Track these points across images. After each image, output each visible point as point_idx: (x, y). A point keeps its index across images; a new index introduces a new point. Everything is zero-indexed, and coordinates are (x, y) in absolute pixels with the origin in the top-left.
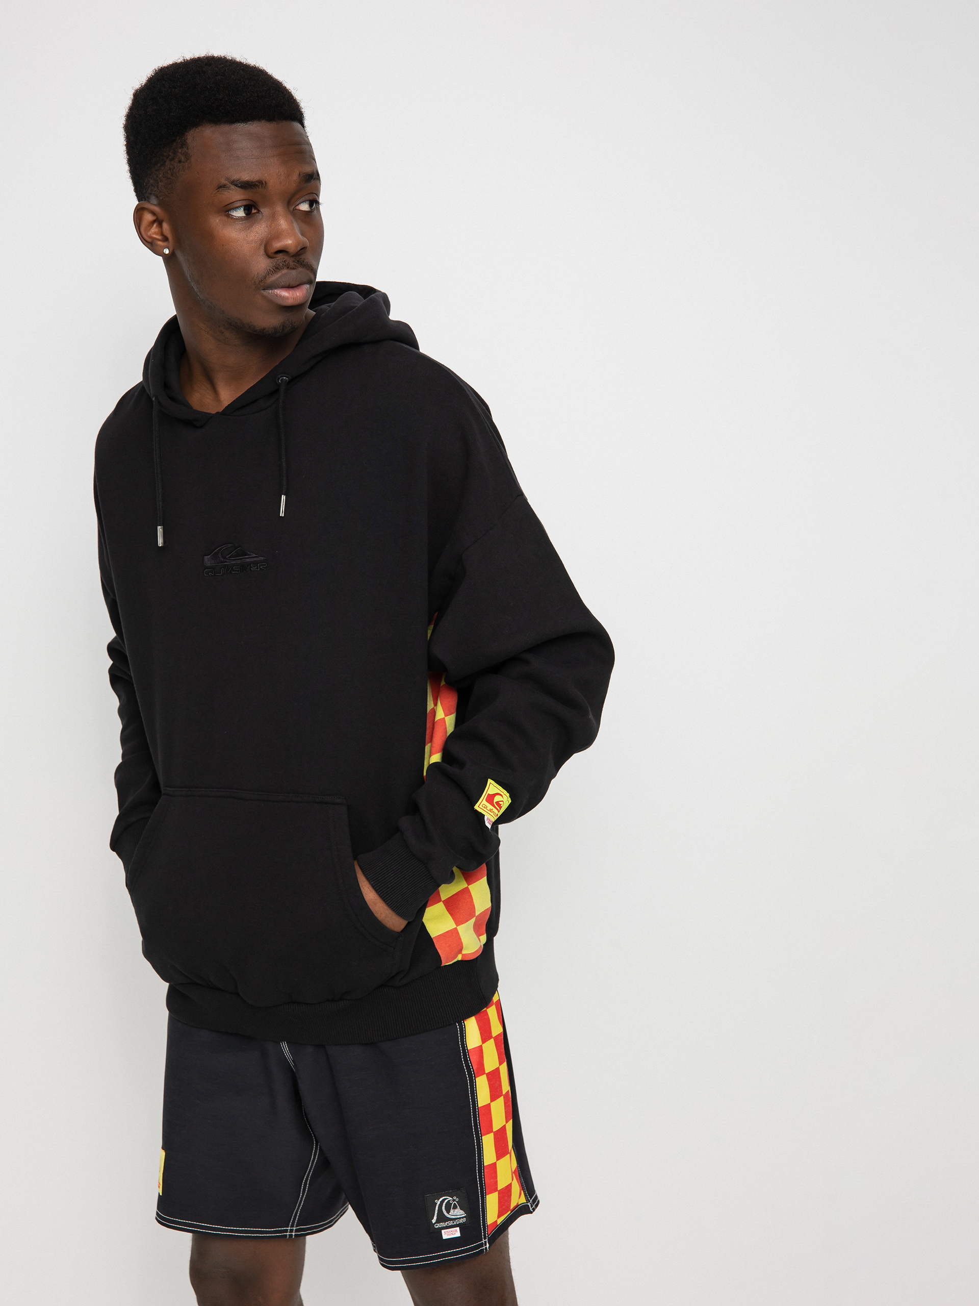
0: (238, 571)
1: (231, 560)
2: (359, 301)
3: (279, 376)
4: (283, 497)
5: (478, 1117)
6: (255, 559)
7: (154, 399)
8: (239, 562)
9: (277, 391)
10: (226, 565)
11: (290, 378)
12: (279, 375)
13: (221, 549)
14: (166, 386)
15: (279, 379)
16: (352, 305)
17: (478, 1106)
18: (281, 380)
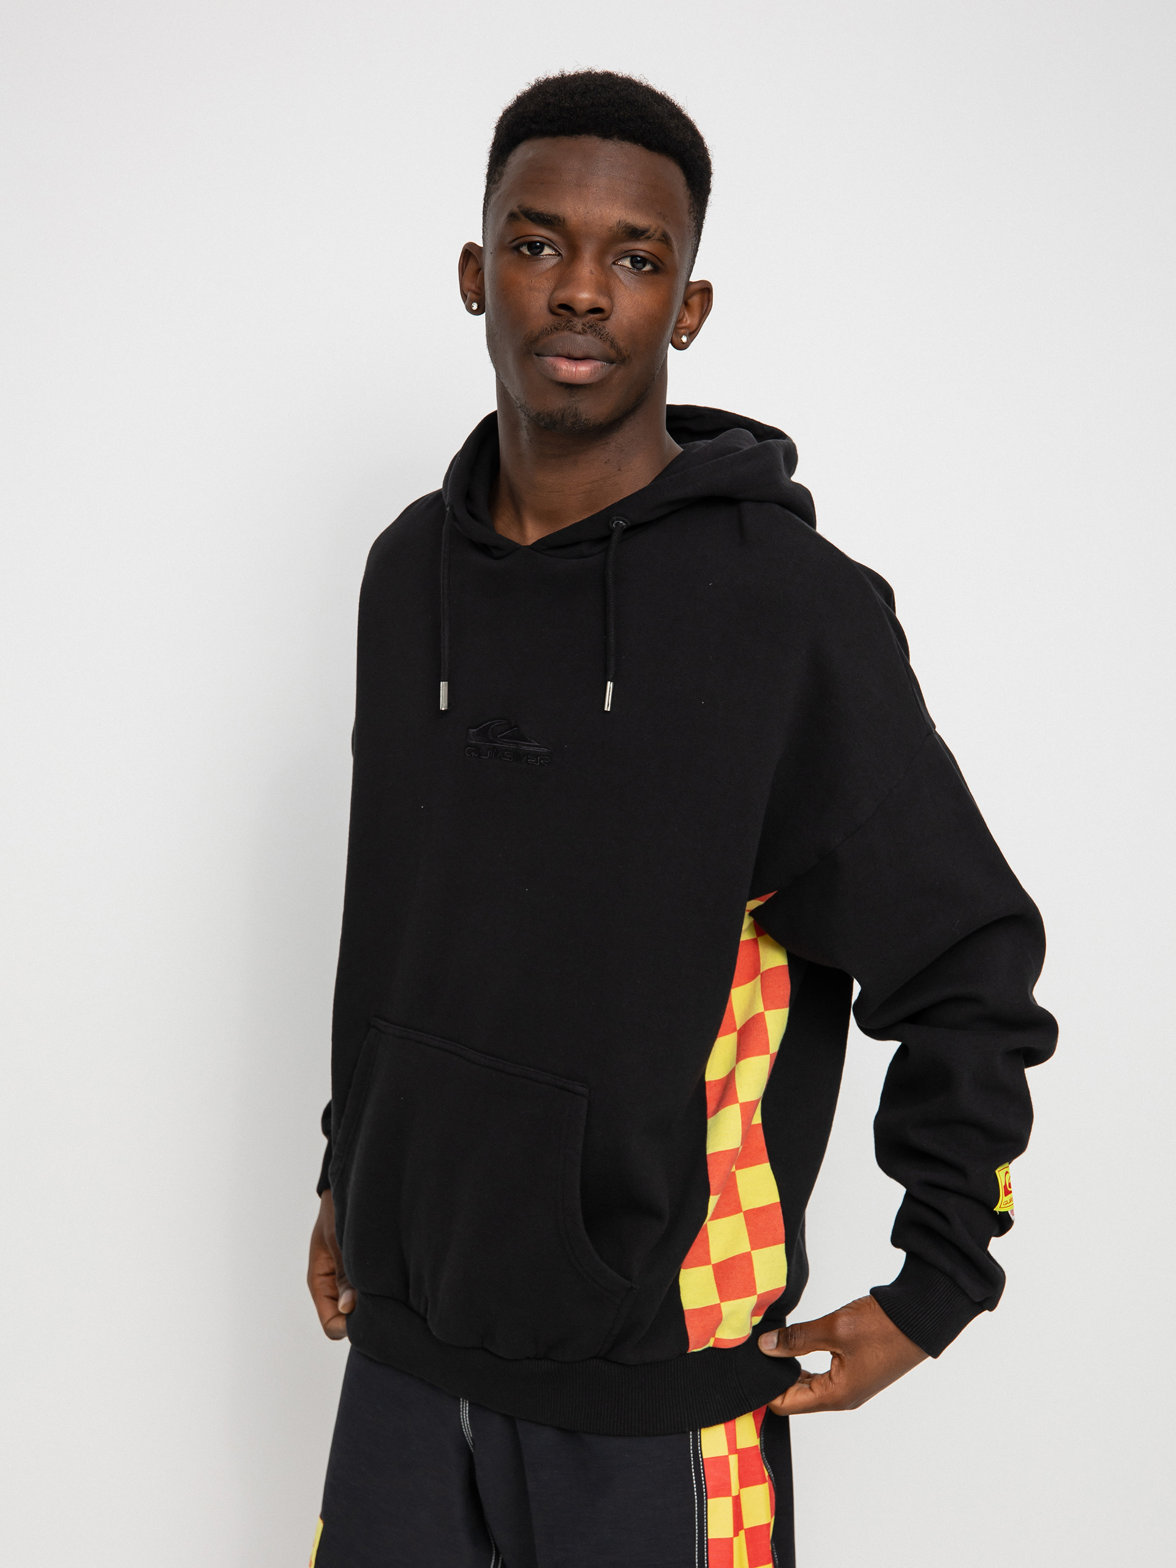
0: (510, 759)
1: (502, 741)
2: (749, 441)
3: (614, 518)
4: (610, 685)
5: (707, 1552)
6: (536, 749)
7: (448, 509)
8: (513, 747)
9: (607, 538)
10: (495, 747)
11: (629, 524)
12: (614, 516)
13: (492, 724)
14: (468, 497)
15: (613, 523)
16: (738, 446)
17: (707, 1536)
18: (616, 524)
